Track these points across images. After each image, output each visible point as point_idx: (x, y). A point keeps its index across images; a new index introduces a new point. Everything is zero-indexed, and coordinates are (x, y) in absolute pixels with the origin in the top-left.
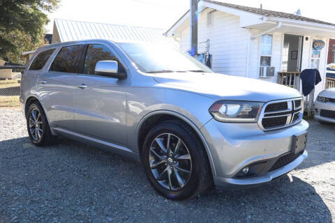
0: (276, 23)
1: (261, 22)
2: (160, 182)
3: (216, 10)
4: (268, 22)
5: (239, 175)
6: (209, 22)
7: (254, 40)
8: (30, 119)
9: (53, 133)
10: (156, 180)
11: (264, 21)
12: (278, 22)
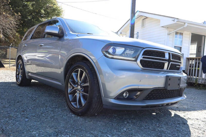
0: (183, 24)
1: (173, 22)
2: (72, 103)
3: (147, 18)
4: (177, 22)
5: (119, 97)
6: (143, 25)
7: (170, 36)
8: (18, 69)
9: (27, 77)
10: (70, 102)
11: (175, 22)
12: (185, 23)
